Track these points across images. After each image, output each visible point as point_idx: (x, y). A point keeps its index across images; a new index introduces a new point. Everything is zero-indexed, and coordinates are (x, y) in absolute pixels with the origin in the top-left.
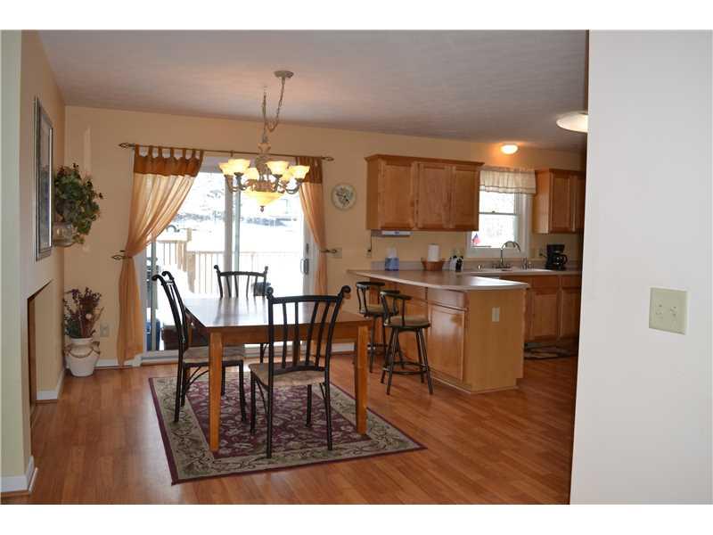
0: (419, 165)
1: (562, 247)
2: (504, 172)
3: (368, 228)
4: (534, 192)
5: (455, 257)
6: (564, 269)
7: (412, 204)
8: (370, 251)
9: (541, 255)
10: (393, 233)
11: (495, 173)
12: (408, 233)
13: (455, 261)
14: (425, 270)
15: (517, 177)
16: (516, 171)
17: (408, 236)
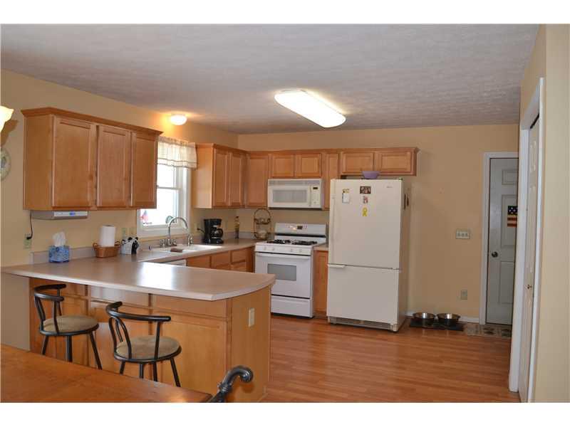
0: (97, 127)
1: (219, 222)
2: (172, 143)
3: (25, 208)
4: (195, 166)
5: (130, 239)
6: (221, 243)
7: (91, 178)
8: (29, 238)
9: (198, 229)
10: (67, 214)
11: (165, 144)
12: (84, 213)
13: (131, 243)
14: (97, 257)
15: (182, 151)
16: (181, 144)
17: (85, 217)
